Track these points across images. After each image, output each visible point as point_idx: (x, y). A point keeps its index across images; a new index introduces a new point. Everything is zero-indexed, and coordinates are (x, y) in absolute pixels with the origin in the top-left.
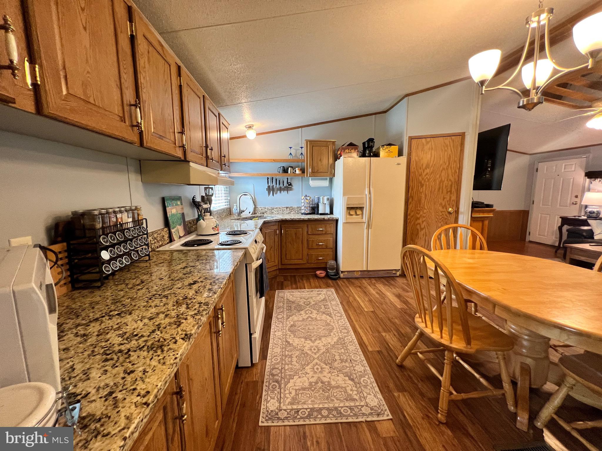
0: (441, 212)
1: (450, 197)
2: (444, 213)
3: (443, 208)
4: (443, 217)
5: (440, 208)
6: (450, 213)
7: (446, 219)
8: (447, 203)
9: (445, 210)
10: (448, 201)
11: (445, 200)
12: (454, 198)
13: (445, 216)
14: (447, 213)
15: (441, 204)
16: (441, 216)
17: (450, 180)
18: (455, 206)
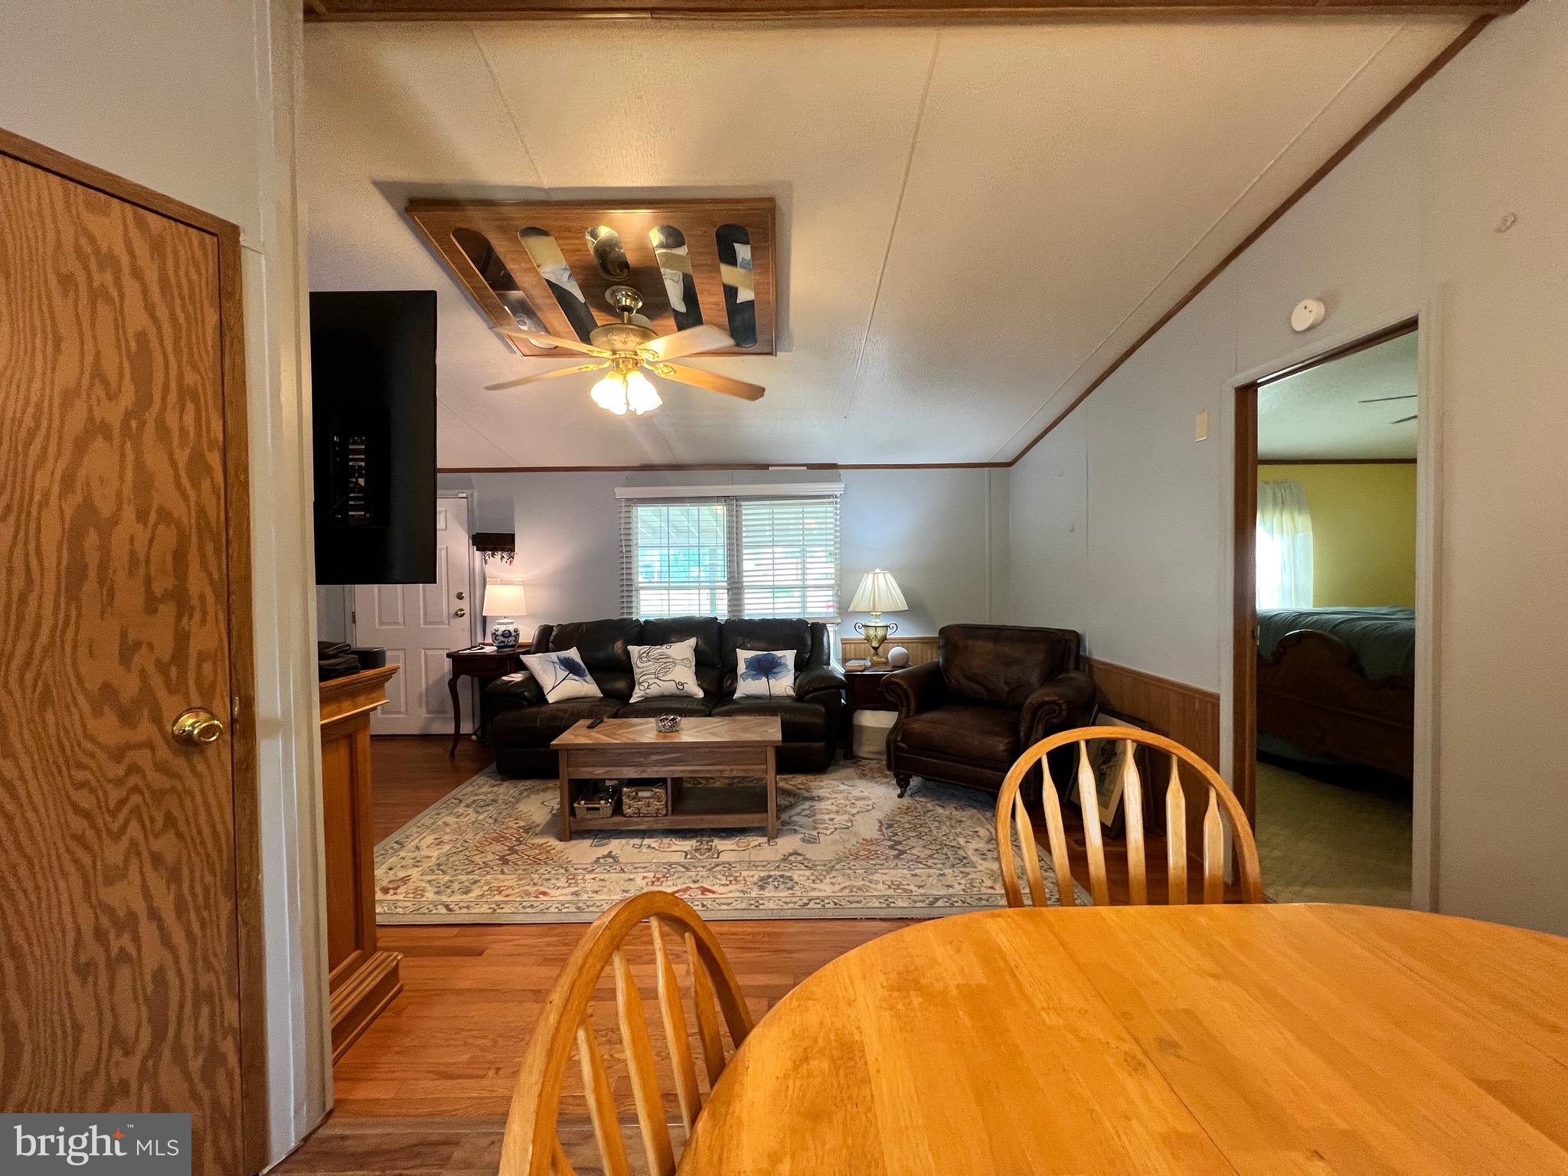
0: (118, 754)
1: (182, 639)
2: (143, 758)
3: (127, 718)
4: (136, 790)
5: (108, 729)
6: (187, 742)
7: (159, 795)
8: (157, 682)
9: (146, 729)
10: (163, 668)
11: (142, 659)
12: (206, 637)
13: (151, 775)
14: (164, 752)
15: (108, 693)
16: (119, 782)
17: (165, 516)
18: (223, 688)
